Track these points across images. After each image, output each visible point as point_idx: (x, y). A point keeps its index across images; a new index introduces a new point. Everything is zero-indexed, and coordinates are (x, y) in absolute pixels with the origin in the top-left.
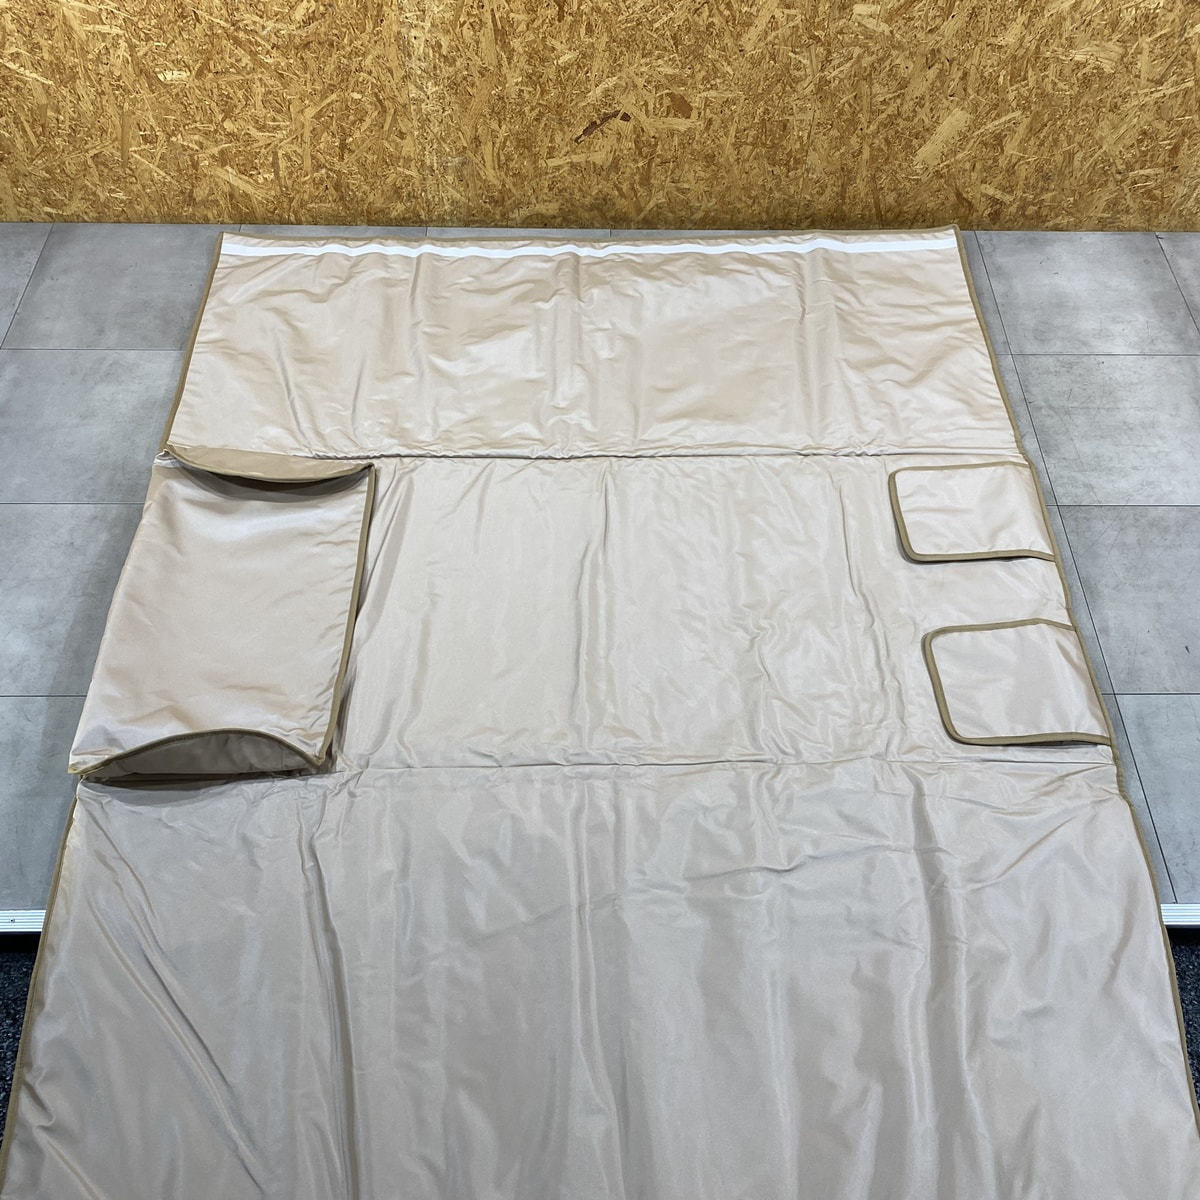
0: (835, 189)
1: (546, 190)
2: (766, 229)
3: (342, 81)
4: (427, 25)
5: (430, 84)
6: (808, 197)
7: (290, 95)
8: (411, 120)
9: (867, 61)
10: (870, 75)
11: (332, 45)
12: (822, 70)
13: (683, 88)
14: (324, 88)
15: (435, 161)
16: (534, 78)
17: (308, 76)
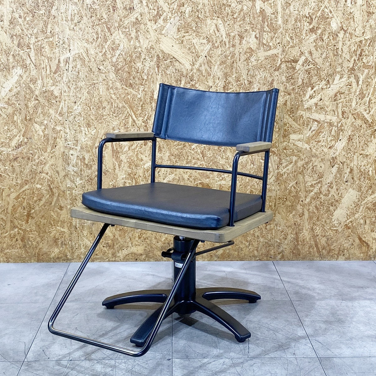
0: (292, 236)
1: (137, 239)
2: (257, 260)
3: (32, 178)
4: (79, 148)
5: (78, 179)
6: (279, 241)
7: (4, 186)
8: (66, 199)
9: (300, 163)
10: (302, 171)
11: (29, 159)
12: (278, 168)
13: (208, 180)
14: (22, 182)
15: (78, 223)
16: (132, 175)
17: (15, 175)
